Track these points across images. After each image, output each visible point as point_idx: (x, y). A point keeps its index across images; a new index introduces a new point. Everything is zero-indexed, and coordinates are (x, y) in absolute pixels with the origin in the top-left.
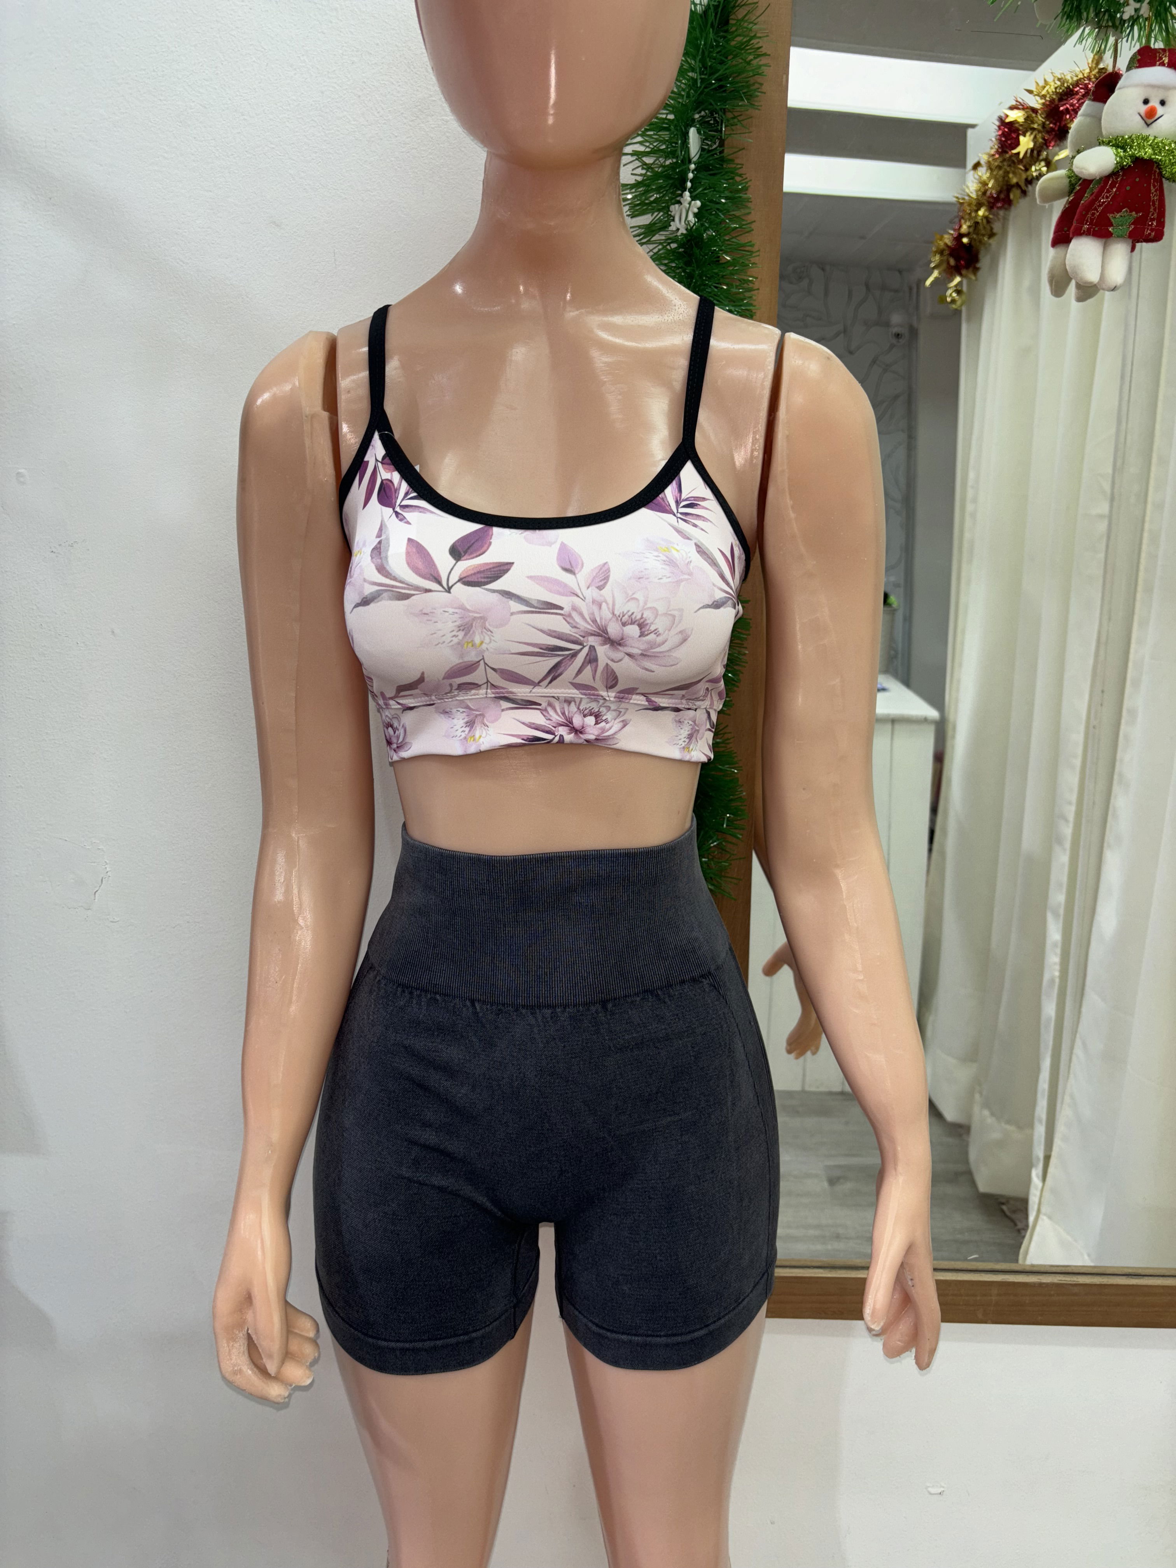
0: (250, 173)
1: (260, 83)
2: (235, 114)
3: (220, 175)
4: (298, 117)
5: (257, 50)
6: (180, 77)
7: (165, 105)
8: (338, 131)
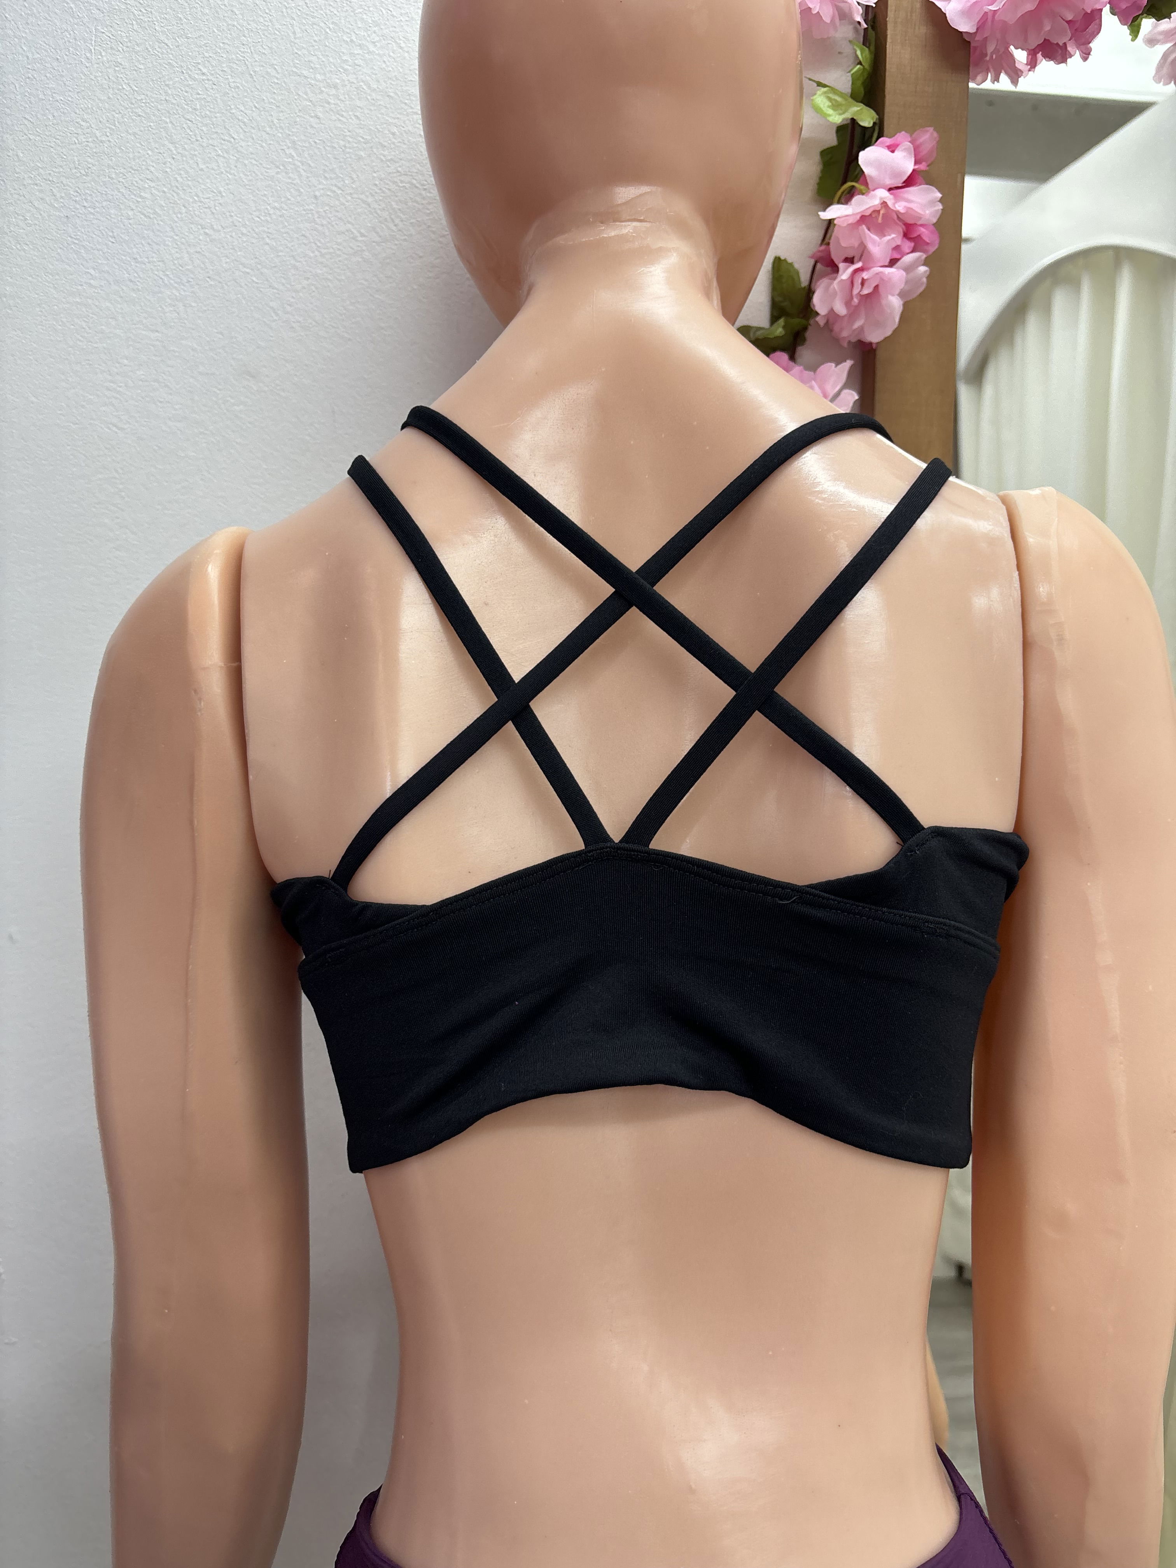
0: (214, 307)
1: (227, 184)
2: (192, 226)
3: (172, 309)
4: (283, 230)
5: (224, 140)
6: (114, 176)
7: (91, 213)
8: (339, 249)
